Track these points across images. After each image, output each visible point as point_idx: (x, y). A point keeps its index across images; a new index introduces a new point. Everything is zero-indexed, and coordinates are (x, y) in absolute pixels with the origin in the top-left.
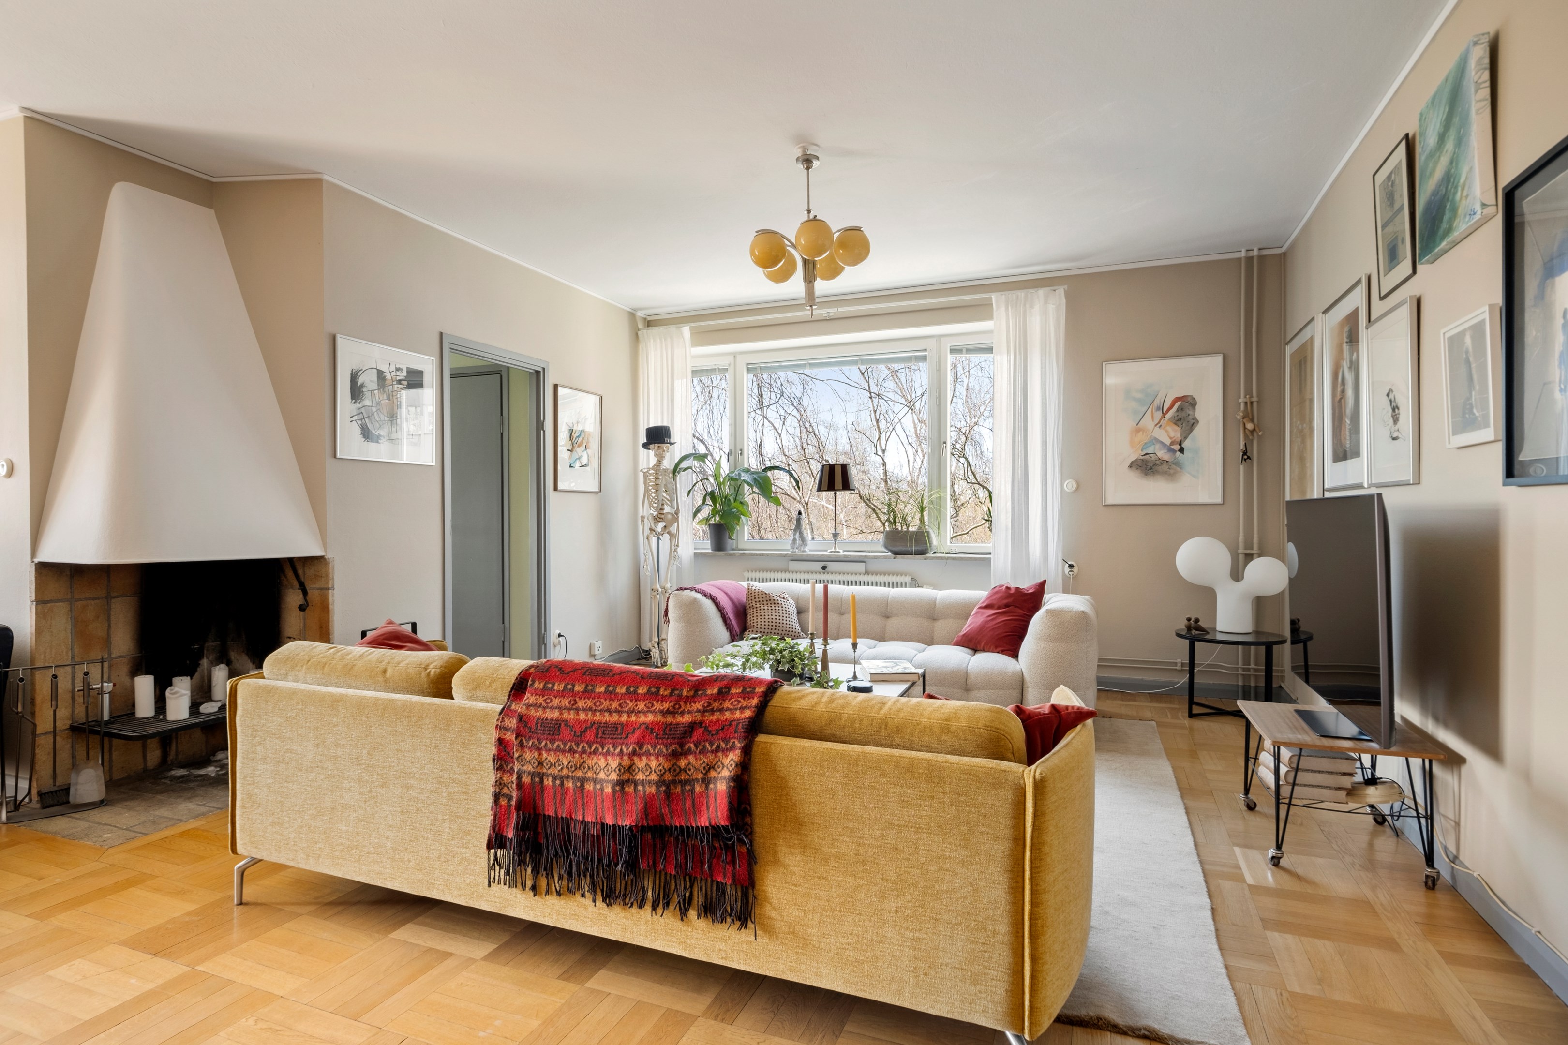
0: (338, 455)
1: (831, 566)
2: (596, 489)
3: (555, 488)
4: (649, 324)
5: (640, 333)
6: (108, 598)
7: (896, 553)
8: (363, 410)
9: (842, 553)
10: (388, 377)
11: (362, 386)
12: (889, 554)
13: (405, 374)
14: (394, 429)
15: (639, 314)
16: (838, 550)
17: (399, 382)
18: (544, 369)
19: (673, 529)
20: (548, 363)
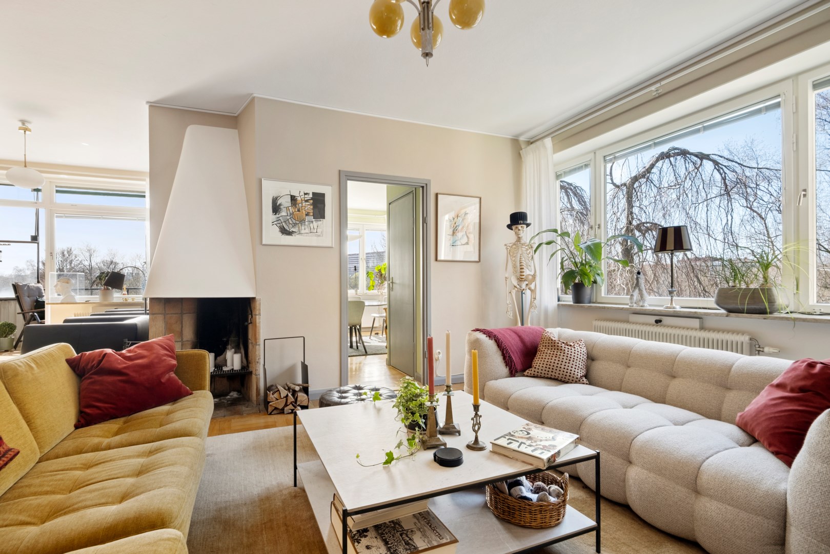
0: (264, 242)
1: (666, 320)
2: (477, 259)
3: (436, 260)
4: (530, 143)
5: (521, 152)
6: (182, 314)
7: (730, 311)
8: (281, 218)
9: (678, 309)
10: (299, 199)
11: (280, 205)
12: (723, 311)
13: (311, 196)
14: (303, 228)
15: (522, 139)
16: (674, 305)
17: (307, 201)
18: (426, 184)
19: (532, 286)
20: (429, 181)
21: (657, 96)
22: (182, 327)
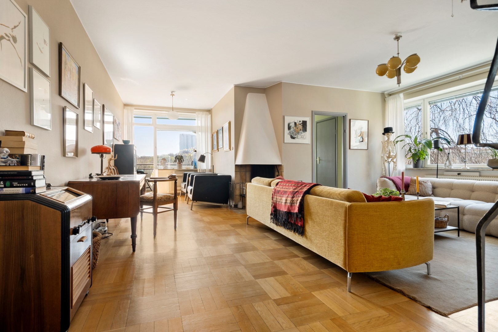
0: (285, 142)
1: (462, 173)
2: (366, 148)
3: (350, 148)
4: (390, 95)
5: (386, 99)
6: (246, 172)
7: (494, 168)
8: (291, 132)
9: (468, 168)
10: (297, 123)
11: (291, 126)
12: (492, 169)
13: (302, 122)
14: (299, 136)
15: (386, 93)
16: (466, 167)
17: (300, 124)
18: (346, 115)
19: (395, 160)
20: (347, 113)
21: (459, 79)
22: (246, 177)
